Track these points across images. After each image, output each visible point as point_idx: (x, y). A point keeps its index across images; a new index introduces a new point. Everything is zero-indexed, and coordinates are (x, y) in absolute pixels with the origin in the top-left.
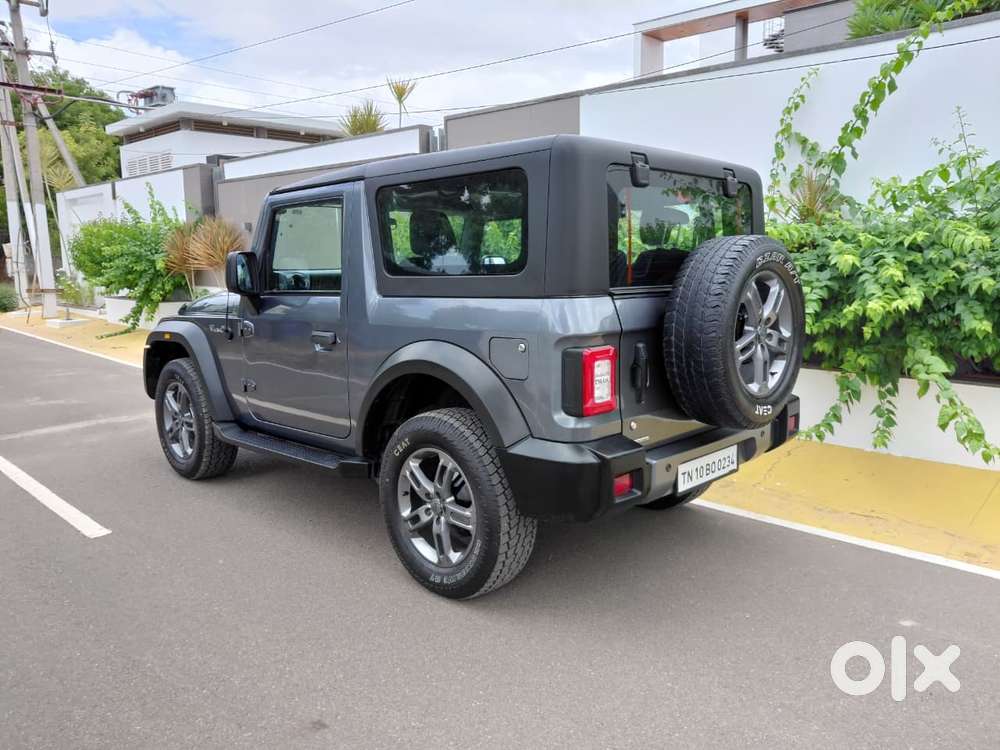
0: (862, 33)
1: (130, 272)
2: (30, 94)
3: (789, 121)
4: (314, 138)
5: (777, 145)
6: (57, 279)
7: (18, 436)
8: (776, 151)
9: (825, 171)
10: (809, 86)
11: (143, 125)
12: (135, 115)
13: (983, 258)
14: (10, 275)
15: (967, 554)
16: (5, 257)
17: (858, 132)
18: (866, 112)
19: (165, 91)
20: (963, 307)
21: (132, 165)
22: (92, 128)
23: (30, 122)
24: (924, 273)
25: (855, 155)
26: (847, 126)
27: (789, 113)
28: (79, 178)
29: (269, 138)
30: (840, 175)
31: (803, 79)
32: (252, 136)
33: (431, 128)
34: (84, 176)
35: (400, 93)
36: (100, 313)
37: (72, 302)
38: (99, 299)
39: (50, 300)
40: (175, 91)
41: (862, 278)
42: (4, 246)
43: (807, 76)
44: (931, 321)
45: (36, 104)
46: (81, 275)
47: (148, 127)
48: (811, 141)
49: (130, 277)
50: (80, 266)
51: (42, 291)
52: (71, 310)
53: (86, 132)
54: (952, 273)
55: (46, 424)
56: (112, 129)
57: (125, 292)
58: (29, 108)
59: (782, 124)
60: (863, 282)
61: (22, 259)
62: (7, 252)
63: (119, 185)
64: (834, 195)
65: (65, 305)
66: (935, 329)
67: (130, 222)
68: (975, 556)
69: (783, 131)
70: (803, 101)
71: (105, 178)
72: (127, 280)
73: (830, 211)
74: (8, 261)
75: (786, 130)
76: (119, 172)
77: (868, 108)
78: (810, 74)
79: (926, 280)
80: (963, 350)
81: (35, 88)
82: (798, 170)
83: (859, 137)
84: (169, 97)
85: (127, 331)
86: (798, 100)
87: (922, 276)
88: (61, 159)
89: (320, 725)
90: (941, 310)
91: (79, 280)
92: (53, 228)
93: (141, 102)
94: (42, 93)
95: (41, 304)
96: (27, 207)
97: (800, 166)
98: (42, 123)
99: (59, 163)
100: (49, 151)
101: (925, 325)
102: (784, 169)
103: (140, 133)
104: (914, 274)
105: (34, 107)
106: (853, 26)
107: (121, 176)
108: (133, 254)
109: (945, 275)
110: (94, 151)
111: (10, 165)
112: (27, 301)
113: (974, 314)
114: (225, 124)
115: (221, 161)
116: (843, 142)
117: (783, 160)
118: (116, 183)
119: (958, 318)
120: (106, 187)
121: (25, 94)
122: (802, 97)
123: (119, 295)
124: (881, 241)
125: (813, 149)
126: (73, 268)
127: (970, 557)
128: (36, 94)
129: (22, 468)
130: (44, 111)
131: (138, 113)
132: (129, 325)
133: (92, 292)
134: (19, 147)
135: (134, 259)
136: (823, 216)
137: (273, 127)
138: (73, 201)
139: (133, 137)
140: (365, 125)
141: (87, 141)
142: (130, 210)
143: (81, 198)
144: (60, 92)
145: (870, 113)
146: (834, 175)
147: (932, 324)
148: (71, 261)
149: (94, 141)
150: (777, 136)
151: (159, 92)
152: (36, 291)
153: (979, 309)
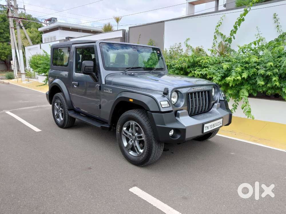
0: (239, 5)
1: (45, 69)
2: (18, 20)
3: (218, 29)
4: (95, 32)
5: (215, 35)
6: (25, 71)
7: (17, 109)
8: (214, 37)
9: (227, 42)
10: (222, 20)
11: (48, 28)
12: (46, 26)
13: (264, 66)
14: (12, 69)
15: (254, 140)
16: (11, 64)
17: (235, 32)
18: (237, 27)
19: (54, 19)
20: (258, 78)
21: (45, 39)
22: (34, 29)
23: (18, 27)
24: (249, 69)
25: (234, 38)
26: (232, 30)
27: (218, 27)
28: (31, 43)
29: (83, 32)
30: (230, 44)
31: (221, 18)
32: (78, 32)
33: (125, 30)
34: (32, 42)
35: (118, 20)
36: (37, 80)
37: (29, 77)
38: (37, 76)
39: (23, 76)
40: (57, 19)
41: (232, 71)
42: (11, 61)
43: (222, 17)
44: (250, 82)
45: (20, 22)
46: (32, 69)
47: (50, 29)
48: (224, 35)
49: (45, 70)
50: (31, 67)
51: (21, 74)
52: (29, 79)
53: (33, 30)
54: (255, 70)
55: (24, 107)
56: (40, 29)
57: (43, 74)
58: (18, 23)
59: (216, 30)
60: (232, 72)
61: (16, 65)
62: (12, 63)
63: (42, 45)
64: (229, 49)
65: (27, 78)
66: (251, 84)
67: (45, 55)
68: (256, 141)
69: (216, 32)
70: (221, 24)
71: (38, 43)
72: (44, 71)
73: (228, 53)
74: (12, 65)
75: (217, 32)
76: (42, 41)
77: (237, 26)
78: (223, 17)
79: (249, 71)
80: (258, 90)
81: (20, 18)
82: (220, 42)
83: (235, 33)
84: (55, 21)
85: (44, 85)
86: (220, 23)
87: (248, 70)
88: (26, 38)
89: (90, 168)
90: (253, 79)
91: (31, 71)
92: (24, 57)
93: (48, 22)
94: (21, 20)
95: (21, 78)
96: (17, 51)
97: (221, 41)
98: (21, 28)
99: (25, 39)
100: (23, 35)
101: (249, 83)
102: (217, 42)
103: (47, 31)
104: (246, 70)
105: (19, 24)
106: (237, 4)
107: (42, 43)
108: (46, 63)
109: (253, 70)
110: (35, 35)
111: (13, 39)
112: (17, 76)
113: (260, 80)
114: (71, 28)
115: (70, 38)
116: (231, 35)
117: (216, 40)
118: (41, 44)
119: (256, 81)
120: (38, 46)
121: (17, 20)
122: (221, 23)
123: (42, 75)
124: (238, 61)
125: (224, 37)
126: (29, 67)
127: (255, 141)
128: (20, 20)
129: (19, 116)
130: (22, 25)
131: (47, 25)
132: (45, 83)
133: (34, 74)
134: (15, 34)
135: (46, 65)
136: (226, 55)
137: (84, 29)
138: (30, 49)
139: (46, 32)
140: (108, 29)
141: (33, 33)
142: (45, 52)
143: (32, 48)
144: (26, 19)
145: (238, 27)
146: (229, 44)
147: (251, 83)
148: (29, 65)
149: (35, 33)
150: (214, 33)
151: (52, 19)
152: (20, 74)
153: (262, 79)
